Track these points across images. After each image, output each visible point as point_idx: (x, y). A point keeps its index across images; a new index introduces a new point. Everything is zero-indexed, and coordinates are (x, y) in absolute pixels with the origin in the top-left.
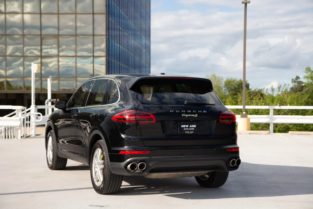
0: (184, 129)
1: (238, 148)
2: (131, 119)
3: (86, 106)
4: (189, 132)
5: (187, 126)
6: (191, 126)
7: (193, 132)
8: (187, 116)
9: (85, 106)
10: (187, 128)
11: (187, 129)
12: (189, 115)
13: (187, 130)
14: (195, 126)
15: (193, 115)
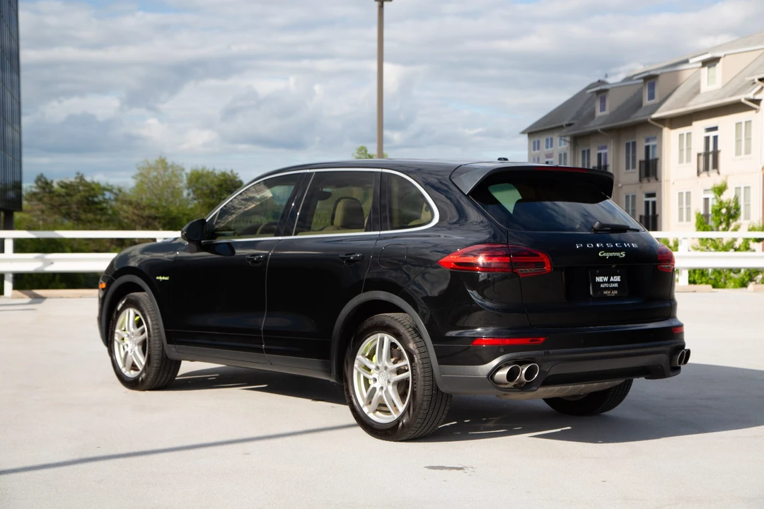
0: (602, 286)
1: (681, 326)
2: (493, 265)
3: (296, 234)
4: (609, 292)
5: (606, 279)
6: (612, 279)
7: (616, 292)
8: (608, 255)
9: (293, 233)
10: (605, 282)
11: (606, 285)
12: (611, 254)
13: (606, 289)
14: (618, 279)
15: (618, 254)
